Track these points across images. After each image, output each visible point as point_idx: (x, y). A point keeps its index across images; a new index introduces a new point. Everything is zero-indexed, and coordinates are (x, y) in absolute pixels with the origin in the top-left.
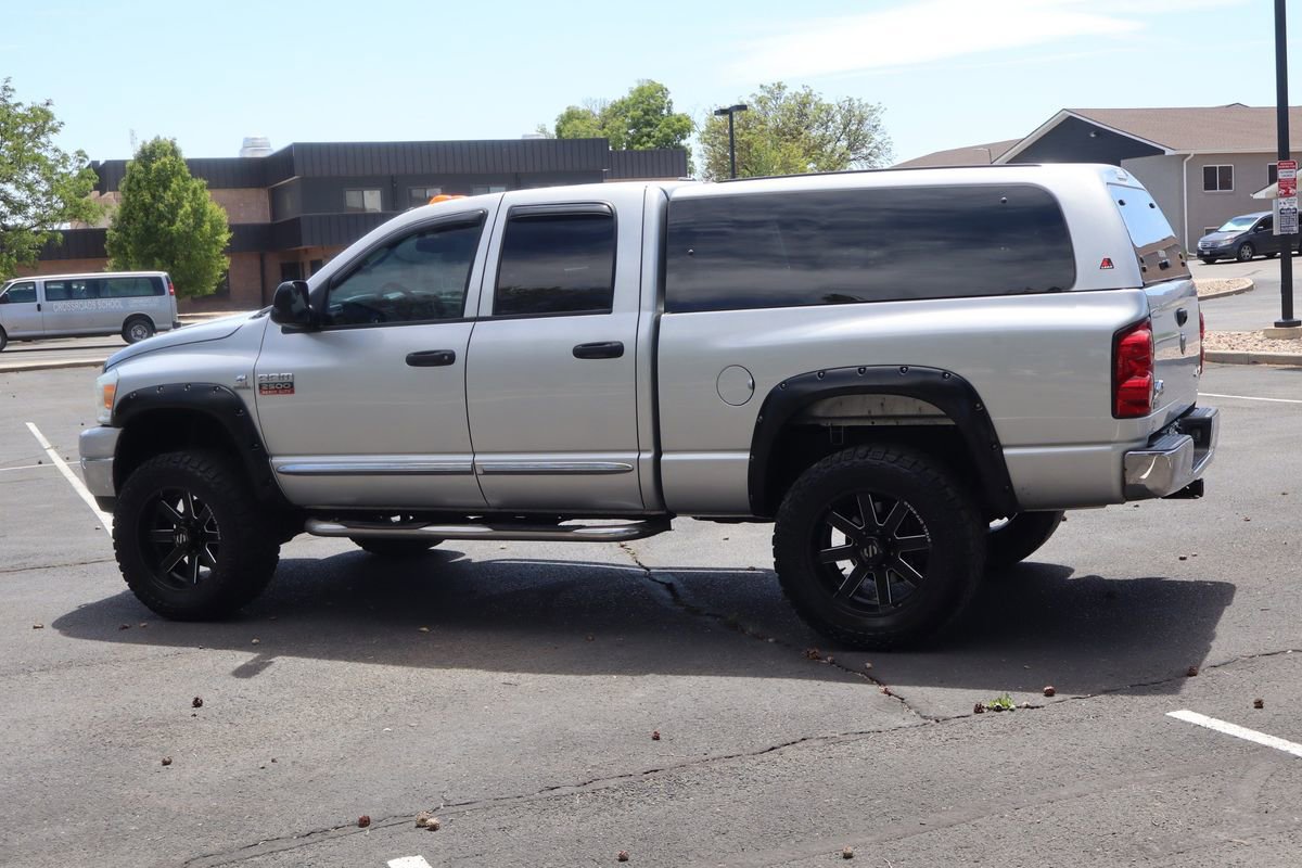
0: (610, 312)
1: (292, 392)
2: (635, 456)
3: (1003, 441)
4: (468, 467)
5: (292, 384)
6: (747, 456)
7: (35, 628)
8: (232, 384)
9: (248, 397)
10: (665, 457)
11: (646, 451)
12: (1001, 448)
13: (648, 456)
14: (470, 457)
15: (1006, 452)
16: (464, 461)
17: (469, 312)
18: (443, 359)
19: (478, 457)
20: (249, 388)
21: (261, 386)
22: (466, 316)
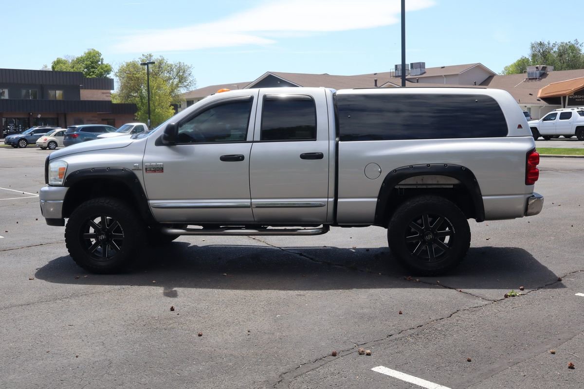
0: (316, 140)
1: (162, 172)
2: (326, 200)
3: (482, 194)
4: (249, 204)
5: (162, 168)
6: (376, 200)
7: (30, 279)
8: (131, 168)
9: (139, 174)
10: (339, 200)
11: (331, 198)
12: (481, 196)
13: (331, 200)
14: (249, 201)
15: (483, 198)
16: (247, 202)
17: (249, 138)
18: (239, 158)
19: (252, 200)
20: (141, 170)
21: (146, 169)
22: (247, 140)
